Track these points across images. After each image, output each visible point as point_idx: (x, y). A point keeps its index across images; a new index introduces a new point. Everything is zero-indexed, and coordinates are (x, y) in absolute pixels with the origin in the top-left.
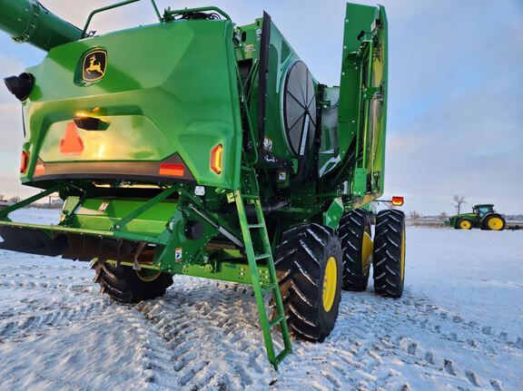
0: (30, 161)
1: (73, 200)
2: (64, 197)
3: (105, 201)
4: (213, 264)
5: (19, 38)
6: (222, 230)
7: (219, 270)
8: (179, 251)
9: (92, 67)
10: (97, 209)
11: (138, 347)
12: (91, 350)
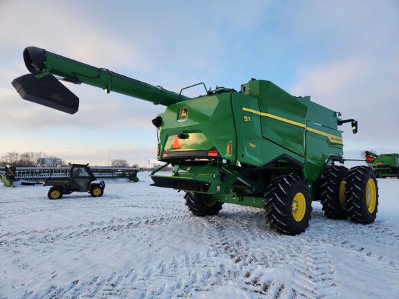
0: (161, 152)
1: (177, 167)
2: (173, 165)
3: (189, 166)
4: (239, 197)
5: (156, 104)
6: (238, 178)
7: (242, 200)
8: (218, 187)
9: (183, 114)
10: (186, 170)
11: (205, 230)
12: (187, 229)
